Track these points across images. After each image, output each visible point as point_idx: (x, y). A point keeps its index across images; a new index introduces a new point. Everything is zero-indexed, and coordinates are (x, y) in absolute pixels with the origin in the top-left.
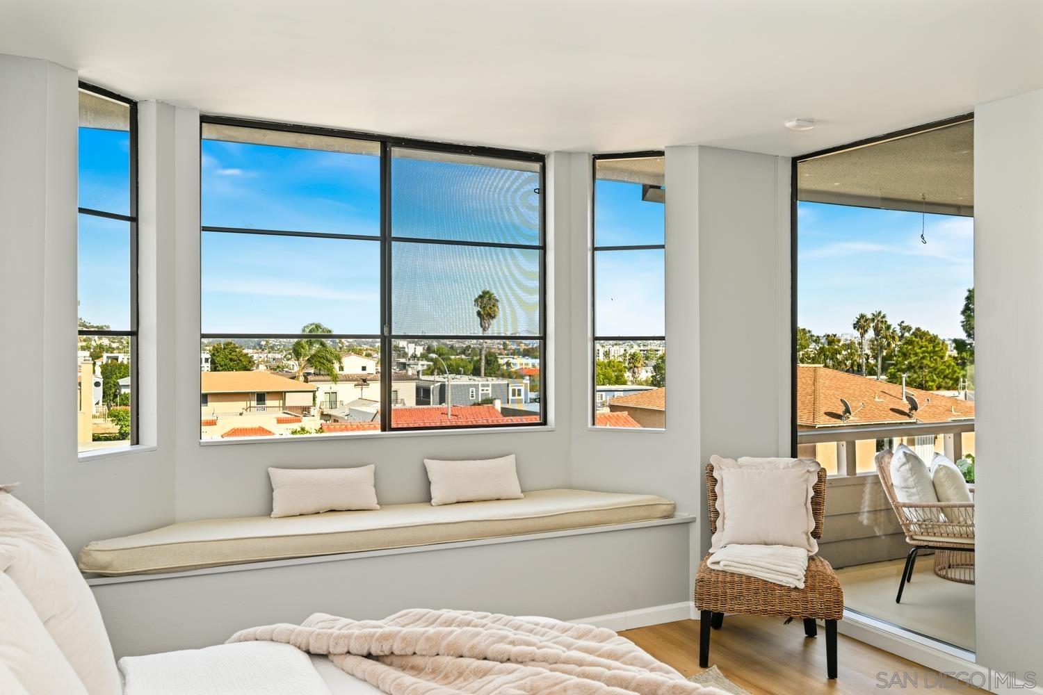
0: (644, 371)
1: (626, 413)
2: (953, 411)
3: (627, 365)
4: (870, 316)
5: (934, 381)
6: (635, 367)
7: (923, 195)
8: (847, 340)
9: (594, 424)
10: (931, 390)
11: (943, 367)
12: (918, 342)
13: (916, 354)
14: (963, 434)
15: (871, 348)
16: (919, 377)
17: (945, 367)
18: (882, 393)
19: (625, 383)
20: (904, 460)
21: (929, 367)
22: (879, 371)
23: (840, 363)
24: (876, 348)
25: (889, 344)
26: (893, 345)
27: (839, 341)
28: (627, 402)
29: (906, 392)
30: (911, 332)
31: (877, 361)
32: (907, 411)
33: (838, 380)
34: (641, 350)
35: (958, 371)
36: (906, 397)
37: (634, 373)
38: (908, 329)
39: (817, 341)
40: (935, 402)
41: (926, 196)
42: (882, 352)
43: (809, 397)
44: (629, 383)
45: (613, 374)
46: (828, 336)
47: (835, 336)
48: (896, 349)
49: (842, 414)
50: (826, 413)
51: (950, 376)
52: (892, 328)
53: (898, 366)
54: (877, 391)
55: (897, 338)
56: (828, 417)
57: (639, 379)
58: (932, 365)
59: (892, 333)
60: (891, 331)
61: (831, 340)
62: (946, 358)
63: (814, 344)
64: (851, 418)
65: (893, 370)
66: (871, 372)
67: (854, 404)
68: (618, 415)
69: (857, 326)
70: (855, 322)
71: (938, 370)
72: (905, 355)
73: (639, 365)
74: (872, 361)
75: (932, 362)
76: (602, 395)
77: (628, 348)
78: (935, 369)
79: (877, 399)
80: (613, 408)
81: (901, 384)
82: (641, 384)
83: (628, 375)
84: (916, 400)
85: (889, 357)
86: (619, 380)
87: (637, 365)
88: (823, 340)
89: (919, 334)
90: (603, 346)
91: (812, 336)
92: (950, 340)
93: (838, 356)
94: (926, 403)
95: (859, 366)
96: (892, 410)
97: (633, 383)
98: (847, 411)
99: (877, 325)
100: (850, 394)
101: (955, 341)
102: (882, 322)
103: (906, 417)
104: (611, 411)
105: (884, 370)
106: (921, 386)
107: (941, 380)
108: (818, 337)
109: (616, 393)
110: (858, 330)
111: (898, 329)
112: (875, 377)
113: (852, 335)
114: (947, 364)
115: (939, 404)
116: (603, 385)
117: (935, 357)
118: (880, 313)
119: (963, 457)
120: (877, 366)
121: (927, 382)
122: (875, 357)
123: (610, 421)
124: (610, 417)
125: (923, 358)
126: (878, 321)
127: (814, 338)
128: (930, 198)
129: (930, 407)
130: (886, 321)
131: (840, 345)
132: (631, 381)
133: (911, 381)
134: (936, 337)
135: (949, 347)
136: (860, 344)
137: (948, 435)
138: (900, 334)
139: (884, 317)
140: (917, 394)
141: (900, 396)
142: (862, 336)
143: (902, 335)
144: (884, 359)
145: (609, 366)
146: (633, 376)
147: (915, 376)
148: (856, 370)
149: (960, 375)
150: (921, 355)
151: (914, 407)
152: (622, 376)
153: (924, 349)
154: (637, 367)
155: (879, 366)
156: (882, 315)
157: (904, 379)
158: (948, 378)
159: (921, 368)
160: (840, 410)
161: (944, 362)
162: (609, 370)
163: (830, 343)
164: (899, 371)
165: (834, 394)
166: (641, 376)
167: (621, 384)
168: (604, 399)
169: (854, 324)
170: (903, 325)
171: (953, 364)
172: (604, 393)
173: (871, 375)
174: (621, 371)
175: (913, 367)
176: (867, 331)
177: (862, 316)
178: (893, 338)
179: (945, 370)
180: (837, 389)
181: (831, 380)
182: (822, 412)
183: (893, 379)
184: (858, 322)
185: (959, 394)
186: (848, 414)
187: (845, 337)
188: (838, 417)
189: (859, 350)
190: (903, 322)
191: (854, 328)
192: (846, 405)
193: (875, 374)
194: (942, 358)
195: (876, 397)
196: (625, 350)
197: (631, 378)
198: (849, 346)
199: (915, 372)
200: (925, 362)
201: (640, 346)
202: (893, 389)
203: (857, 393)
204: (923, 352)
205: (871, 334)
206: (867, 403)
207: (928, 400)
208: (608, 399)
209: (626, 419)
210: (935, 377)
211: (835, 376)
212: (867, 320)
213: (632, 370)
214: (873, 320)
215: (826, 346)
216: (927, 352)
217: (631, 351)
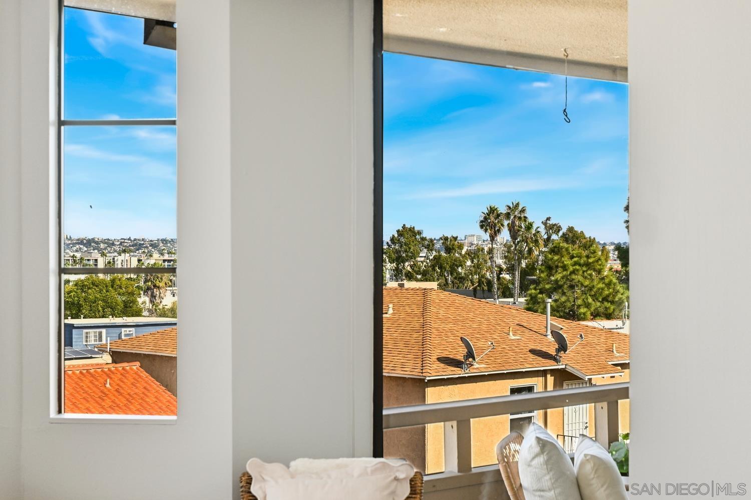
0: (168, 293)
1: (138, 364)
2: (615, 351)
3: (142, 284)
4: (503, 210)
5: (588, 306)
6: (155, 286)
7: (565, 50)
8: (472, 244)
9: (60, 412)
10: (584, 319)
11: (601, 285)
12: (567, 249)
13: (565, 268)
14: (619, 401)
15: (506, 257)
16: (568, 300)
17: (604, 285)
18: (518, 327)
19: (138, 314)
20: (537, 449)
21: (582, 285)
22: (517, 291)
23: (462, 279)
24: (513, 256)
25: (530, 251)
26: (536, 253)
27: (461, 247)
28: (140, 347)
29: (551, 324)
30: (561, 234)
31: (514, 277)
32: (554, 354)
33: (457, 308)
34: (164, 261)
35: (621, 291)
36: (552, 332)
37: (153, 296)
38: (556, 228)
39: (430, 245)
40: (590, 338)
41: (569, 51)
42: (520, 263)
43: (415, 335)
44: (145, 313)
45: (120, 299)
46: (446, 239)
47: (456, 239)
48: (540, 257)
49: (461, 358)
50: (439, 359)
51: (610, 299)
52: (535, 227)
53: (541, 286)
54: (511, 323)
55: (541, 242)
56: (442, 365)
57: (161, 307)
58: (587, 283)
59: (534, 235)
60: (534, 232)
61: (450, 245)
62: (606, 273)
63: (425, 250)
64: (476, 365)
65: (533, 291)
66: (506, 292)
67: (480, 344)
68: (124, 369)
69: (485, 224)
70: (482, 219)
71: (595, 290)
72: (550, 268)
73: (161, 285)
74: (507, 277)
75: (585, 278)
76: (100, 333)
77: (143, 258)
78: (591, 289)
79: (512, 337)
80: (117, 357)
81: (544, 312)
82: (163, 314)
83: (143, 300)
84: (565, 336)
85: (531, 269)
86: (129, 309)
87: (158, 283)
88: (438, 245)
89: (572, 236)
90: (103, 255)
91: (423, 239)
92: (612, 244)
93: (460, 270)
94: (578, 341)
95: (490, 283)
96: (533, 351)
97: (151, 313)
98: (470, 355)
99: (513, 222)
100: (475, 329)
101: (618, 248)
102: (520, 218)
103: (552, 362)
104: (114, 361)
105: (524, 288)
106: (572, 315)
107: (598, 304)
108: (431, 240)
109: (123, 330)
110: (486, 231)
111: (542, 230)
112: (511, 300)
113: (479, 238)
114: (607, 281)
115: (596, 341)
116: (103, 317)
117: (589, 272)
118: (518, 204)
119: (620, 438)
120: (513, 284)
121: (579, 307)
122: (511, 270)
123: (111, 378)
124: (113, 373)
125: (573, 272)
126: (515, 217)
127: (426, 243)
128: (574, 56)
129: (584, 346)
130: (525, 217)
131: (463, 252)
132: (149, 310)
133: (558, 307)
134: (592, 241)
135: (611, 255)
136: (491, 251)
137: (599, 405)
138: (546, 237)
139: (523, 211)
140: (565, 327)
141: (543, 331)
142: (492, 238)
143: (549, 238)
144: (524, 273)
145: (112, 287)
146: (151, 301)
147: (563, 299)
148: (483, 290)
149: (624, 297)
150: (571, 269)
151: (562, 346)
152: (134, 302)
153: (576, 259)
154: (159, 287)
155: (517, 283)
156: (520, 208)
157: (549, 305)
158: (608, 301)
159: (572, 287)
160: (460, 354)
161: (603, 279)
162: (113, 293)
163: (449, 250)
164: (541, 293)
165: (451, 331)
166: (164, 302)
167: (133, 316)
168: (104, 342)
169: (482, 222)
170: (550, 222)
171: (614, 280)
172: (104, 331)
173: (505, 296)
174: (132, 294)
175: (561, 287)
176: (499, 231)
177: (492, 210)
178: (536, 241)
179: (603, 289)
180: (455, 322)
181: (448, 308)
182: (434, 358)
183: (533, 306)
184: (485, 218)
185: (624, 324)
186: (471, 360)
187: (470, 239)
188: (457, 364)
189: (489, 261)
190: (548, 219)
191: (482, 227)
192: (468, 345)
193: (511, 296)
194: (599, 272)
195: (511, 333)
196: (139, 261)
197: (149, 305)
198: (474, 254)
199: (564, 294)
200: (578, 278)
201: (162, 254)
202: (534, 320)
203: (484, 327)
204: (576, 264)
205: (505, 236)
206: (498, 342)
207: (581, 336)
208: (109, 342)
209: (136, 373)
210: (590, 300)
211: (453, 302)
212: (498, 215)
213: (150, 293)
214: (508, 216)
215: (443, 254)
216: (580, 265)
217: (148, 261)
